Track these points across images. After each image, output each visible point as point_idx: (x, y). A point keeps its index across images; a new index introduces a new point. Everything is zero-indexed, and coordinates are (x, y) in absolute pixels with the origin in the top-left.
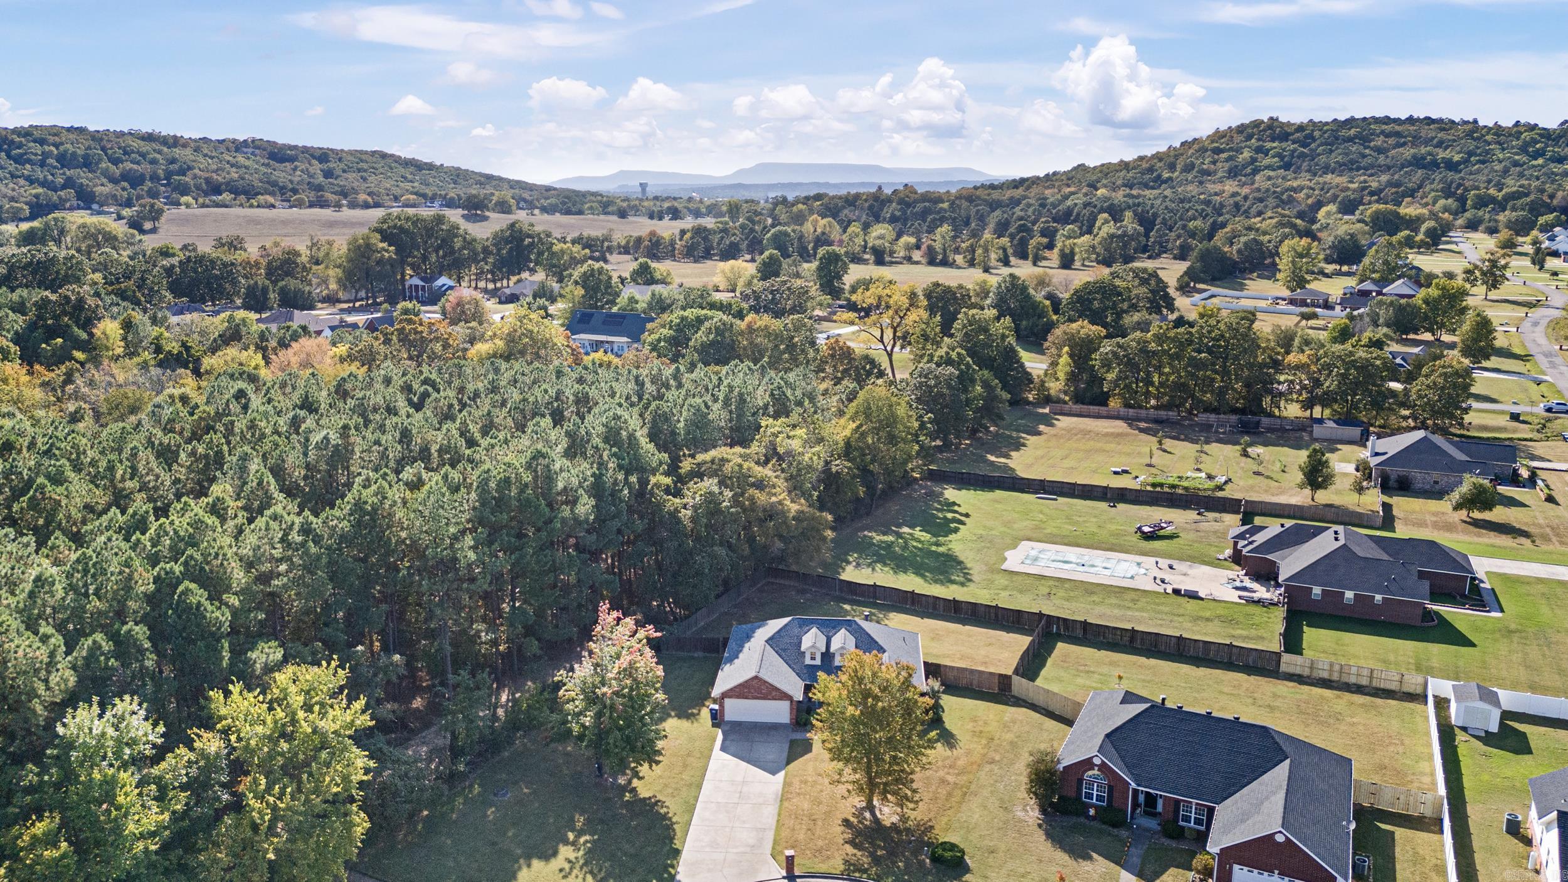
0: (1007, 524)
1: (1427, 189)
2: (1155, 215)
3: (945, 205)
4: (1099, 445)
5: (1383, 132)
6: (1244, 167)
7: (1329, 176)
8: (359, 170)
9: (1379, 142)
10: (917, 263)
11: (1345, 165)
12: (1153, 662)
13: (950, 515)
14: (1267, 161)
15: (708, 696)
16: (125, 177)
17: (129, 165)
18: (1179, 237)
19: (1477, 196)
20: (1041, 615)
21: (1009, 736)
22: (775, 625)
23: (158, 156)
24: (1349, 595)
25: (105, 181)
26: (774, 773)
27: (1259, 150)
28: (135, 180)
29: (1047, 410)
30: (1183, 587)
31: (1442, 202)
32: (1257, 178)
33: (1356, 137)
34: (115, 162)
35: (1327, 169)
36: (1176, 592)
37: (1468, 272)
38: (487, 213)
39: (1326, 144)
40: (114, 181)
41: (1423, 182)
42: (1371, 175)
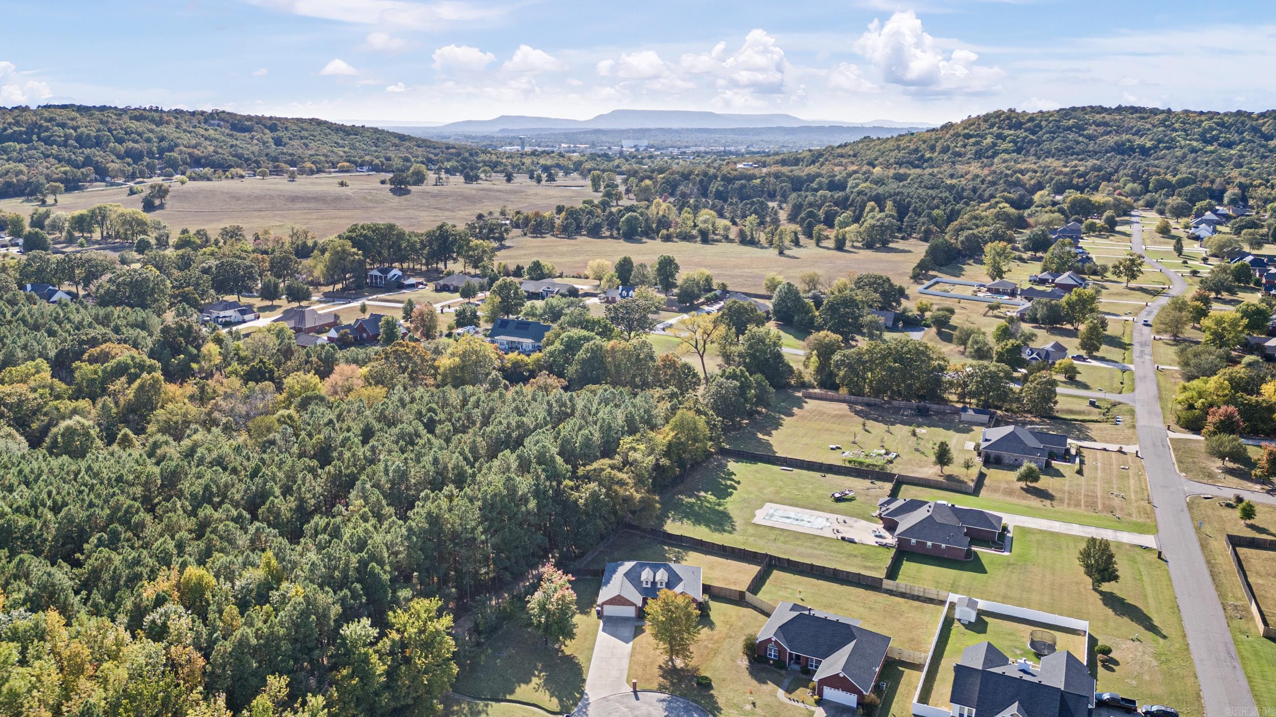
0: (761, 489)
1: (1121, 173)
2: (909, 203)
3: (758, 181)
4: (827, 426)
5: (1094, 122)
6: (987, 150)
7: (1050, 160)
8: (302, 138)
9: (1090, 131)
10: (732, 241)
11: (1062, 150)
12: (820, 582)
13: (729, 483)
14: (1004, 146)
15: (595, 602)
16: (128, 153)
17: (131, 145)
18: (924, 223)
19: (1158, 181)
20: (766, 555)
21: (740, 624)
22: (628, 565)
23: (151, 135)
24: (929, 543)
25: (114, 157)
26: (627, 642)
27: (999, 136)
28: (137, 157)
29: (800, 394)
30: (847, 536)
31: (1130, 186)
32: (996, 160)
33: (1073, 126)
34: (120, 141)
35: (1049, 154)
36: (843, 539)
37: (1115, 267)
38: (409, 187)
39: (1050, 132)
40: (119, 156)
41: (1118, 167)
42: (1081, 160)
